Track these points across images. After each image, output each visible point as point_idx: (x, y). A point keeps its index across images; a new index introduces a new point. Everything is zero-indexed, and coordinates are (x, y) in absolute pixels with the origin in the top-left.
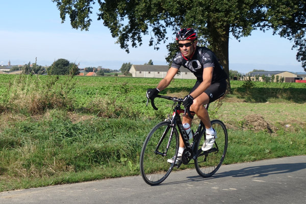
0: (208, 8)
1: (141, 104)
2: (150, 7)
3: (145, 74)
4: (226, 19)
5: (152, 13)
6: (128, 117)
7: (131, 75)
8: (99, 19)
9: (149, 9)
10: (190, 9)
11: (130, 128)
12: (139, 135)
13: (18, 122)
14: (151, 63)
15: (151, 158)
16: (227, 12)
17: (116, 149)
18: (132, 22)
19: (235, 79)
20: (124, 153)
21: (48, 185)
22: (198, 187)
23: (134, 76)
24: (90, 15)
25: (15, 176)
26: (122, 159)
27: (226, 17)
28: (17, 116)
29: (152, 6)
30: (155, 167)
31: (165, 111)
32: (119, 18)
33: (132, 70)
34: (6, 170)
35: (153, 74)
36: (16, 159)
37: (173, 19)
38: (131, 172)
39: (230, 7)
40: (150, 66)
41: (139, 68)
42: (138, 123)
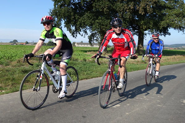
0: (100, 24)
1: (79, 56)
2: (81, 23)
3: (80, 46)
4: (106, 28)
5: (82, 25)
6: (74, 60)
7: (75, 46)
8: (65, 27)
9: (81, 24)
10: (94, 24)
11: (74, 64)
12: (78, 67)
13: (34, 63)
14: (82, 42)
15: (81, 75)
16: (106, 26)
17: (69, 72)
18: (76, 28)
19: (109, 47)
20: (72, 73)
21: (45, 86)
22: (97, 84)
23: (76, 46)
24: (61, 25)
25: (33, 83)
26: (71, 75)
27: (106, 27)
28: (34, 61)
29: (82, 23)
30: (83, 78)
31: (86, 58)
32: (72, 26)
33: (76, 44)
34: (29, 81)
35: (83, 46)
36: (33, 77)
37: (89, 27)
38: (75, 80)
39: (107, 24)
40: (82, 43)
41: (78, 44)
42: (77, 63)
